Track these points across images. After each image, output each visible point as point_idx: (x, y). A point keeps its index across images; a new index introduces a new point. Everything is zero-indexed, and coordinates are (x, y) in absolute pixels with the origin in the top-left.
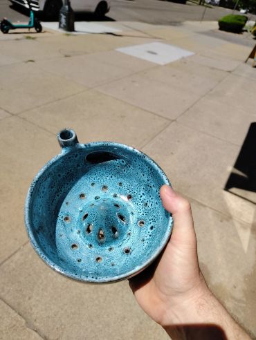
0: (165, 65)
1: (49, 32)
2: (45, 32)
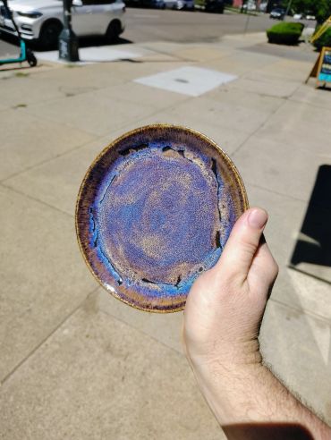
2: (41, 65)
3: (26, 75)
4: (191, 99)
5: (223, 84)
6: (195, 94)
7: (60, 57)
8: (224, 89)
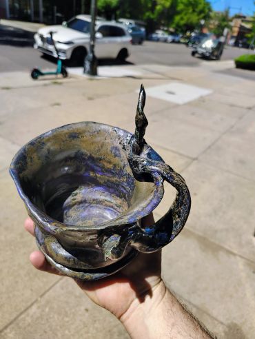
0: (184, 104)
1: (74, 78)
3: (60, 84)
6: (181, 103)
7: (84, 72)
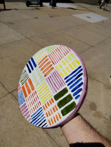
0: (94, 23)
1: (45, 7)
2: (44, 6)
3: (39, 9)
4: (90, 23)
5: (103, 20)
6: (92, 22)
7: (50, 5)
8: (103, 22)
